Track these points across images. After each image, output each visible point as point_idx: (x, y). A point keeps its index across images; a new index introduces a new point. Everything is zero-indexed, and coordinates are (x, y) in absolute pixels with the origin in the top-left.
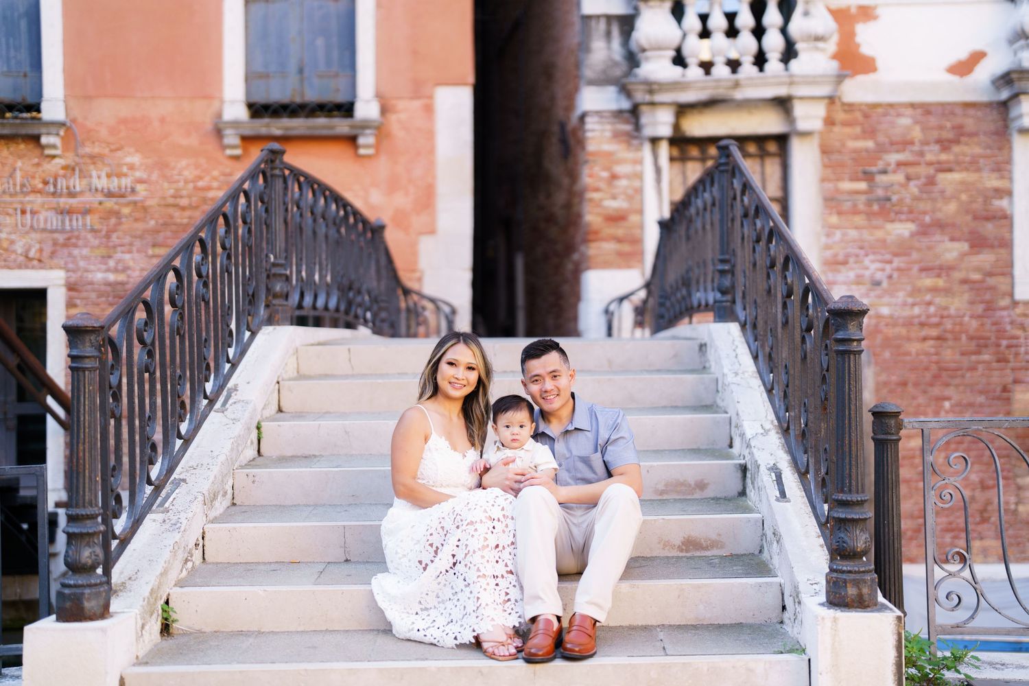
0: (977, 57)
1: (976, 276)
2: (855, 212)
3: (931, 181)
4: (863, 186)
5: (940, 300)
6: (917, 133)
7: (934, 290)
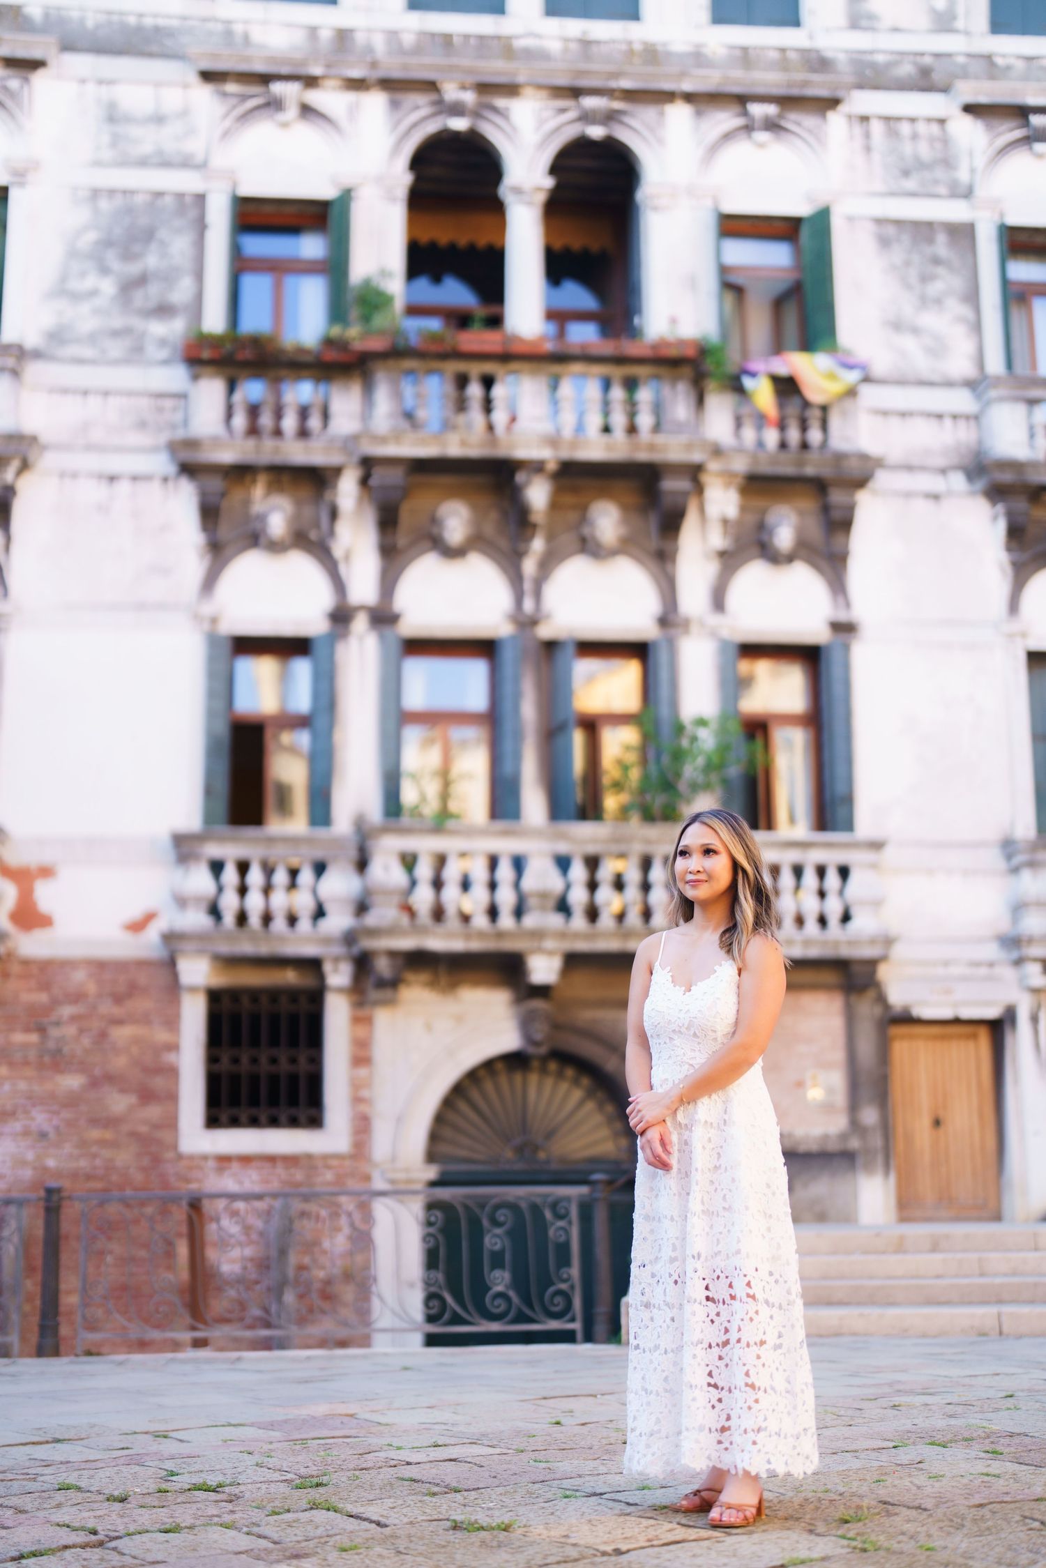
0: (149, 917)
1: (143, 1129)
2: (26, 1063)
3: (103, 1035)
4: (34, 1038)
5: (106, 1153)
6: (92, 988)
7: (102, 1143)
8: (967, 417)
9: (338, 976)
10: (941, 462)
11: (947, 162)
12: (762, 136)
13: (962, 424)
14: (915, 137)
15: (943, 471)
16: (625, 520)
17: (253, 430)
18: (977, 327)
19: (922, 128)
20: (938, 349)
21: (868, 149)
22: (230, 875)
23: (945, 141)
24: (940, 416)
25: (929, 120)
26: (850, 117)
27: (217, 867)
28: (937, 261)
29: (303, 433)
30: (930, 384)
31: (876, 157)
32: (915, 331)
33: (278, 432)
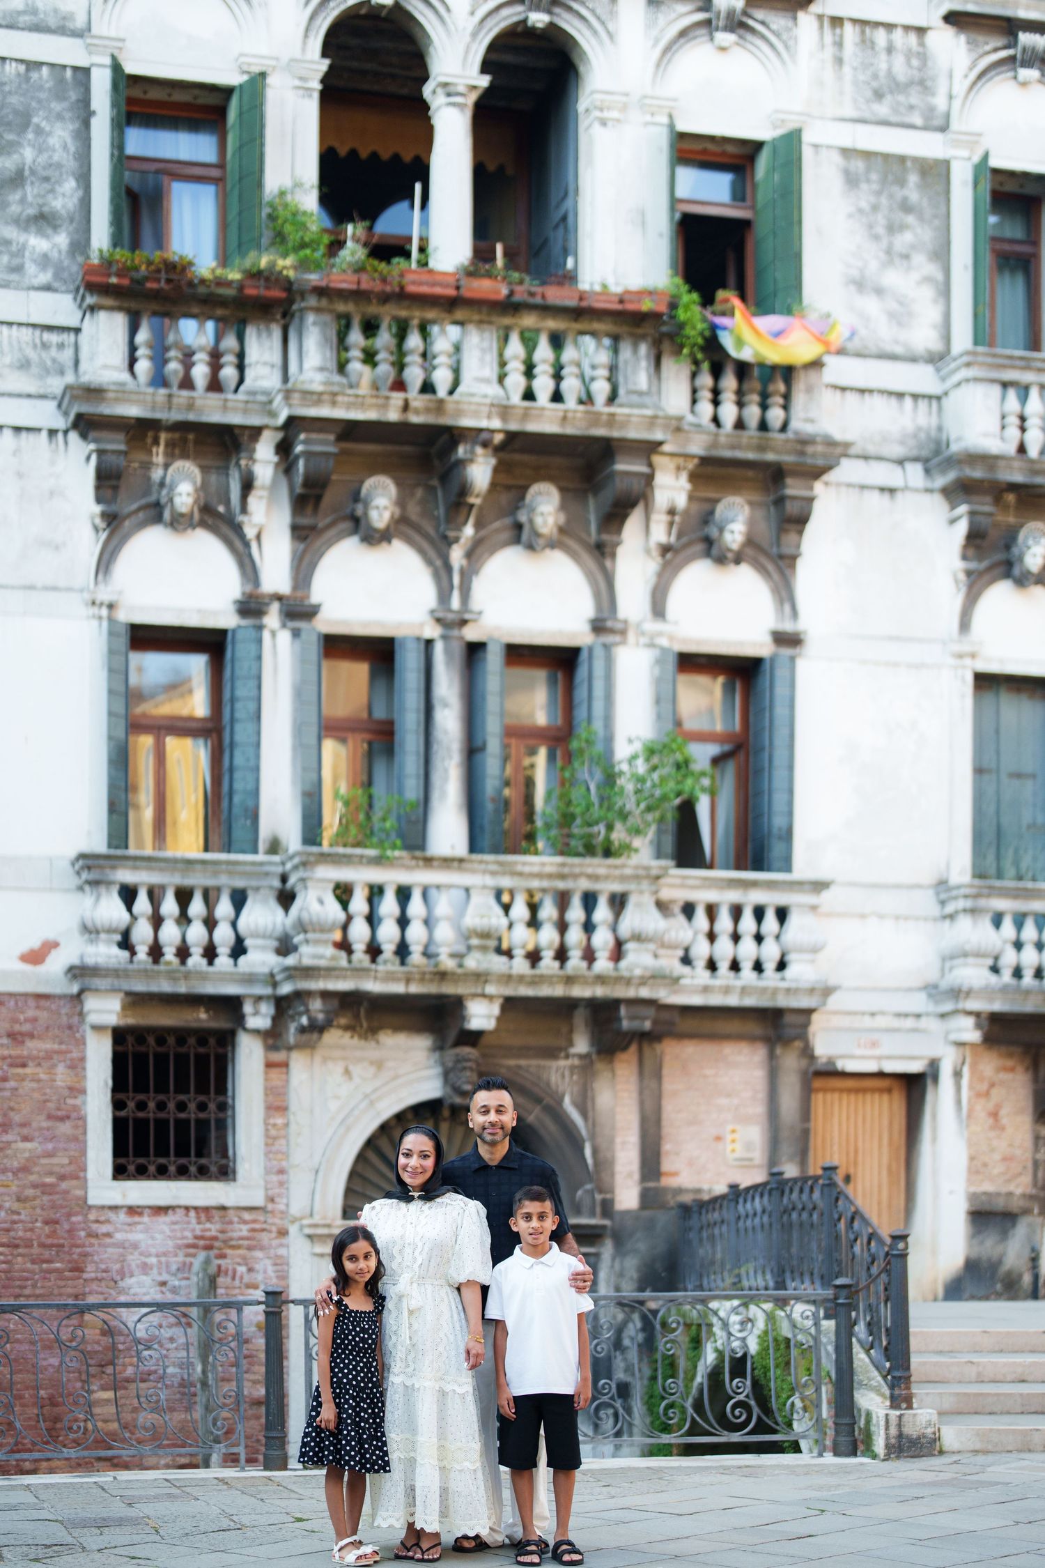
0: (48, 947)
8: (930, 397)
9: (259, 1018)
10: (898, 451)
11: (924, 84)
12: (724, 38)
13: (923, 404)
14: (890, 50)
15: (901, 462)
16: (563, 507)
17: (159, 380)
18: (945, 291)
19: (898, 35)
20: (901, 316)
21: (839, 61)
22: (142, 904)
23: (923, 57)
24: (900, 395)
25: (907, 28)
26: (820, 17)
27: (128, 895)
28: (906, 207)
29: (215, 385)
30: (893, 357)
31: (847, 69)
32: (879, 291)
33: (187, 383)
